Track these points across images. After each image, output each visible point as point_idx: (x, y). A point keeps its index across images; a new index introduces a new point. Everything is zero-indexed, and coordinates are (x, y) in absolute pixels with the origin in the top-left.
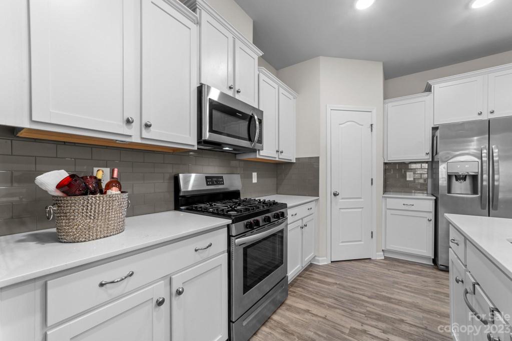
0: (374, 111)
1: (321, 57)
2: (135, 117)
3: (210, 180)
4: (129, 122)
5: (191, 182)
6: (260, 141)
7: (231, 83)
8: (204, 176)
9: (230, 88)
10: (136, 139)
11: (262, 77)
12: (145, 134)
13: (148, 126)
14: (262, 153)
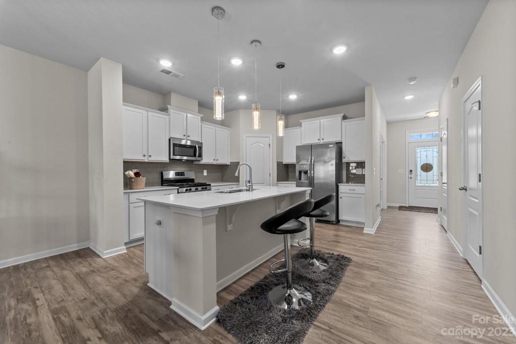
0: (271, 137)
1: (240, 110)
2: (146, 154)
3: (177, 174)
4: (144, 156)
5: (171, 175)
6: (200, 155)
7: (185, 133)
8: (174, 172)
9: (184, 136)
10: (147, 161)
11: (203, 125)
12: (149, 159)
13: (150, 156)
14: (203, 161)
